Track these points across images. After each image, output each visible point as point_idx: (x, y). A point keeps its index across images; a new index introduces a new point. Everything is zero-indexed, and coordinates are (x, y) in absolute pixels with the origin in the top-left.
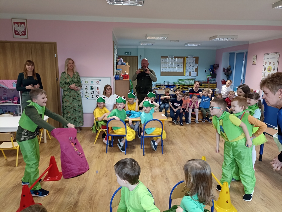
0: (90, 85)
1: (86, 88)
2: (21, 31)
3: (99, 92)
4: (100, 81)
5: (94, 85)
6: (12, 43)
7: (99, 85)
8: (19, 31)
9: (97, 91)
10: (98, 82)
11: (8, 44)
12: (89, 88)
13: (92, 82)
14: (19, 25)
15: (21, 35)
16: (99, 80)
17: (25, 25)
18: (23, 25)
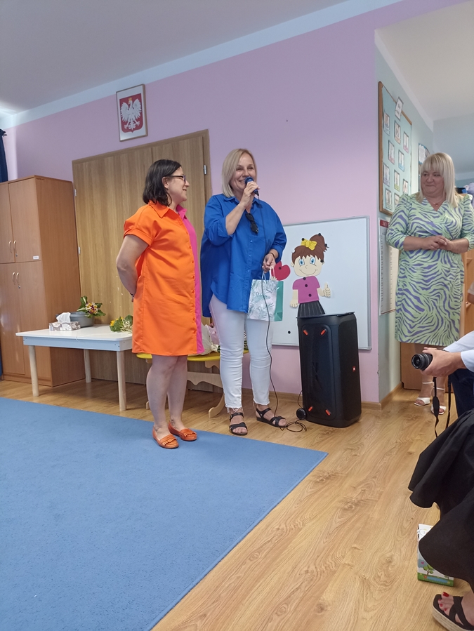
2: (134, 120)
6: (116, 155)
8: (129, 121)
11: (109, 158)
14: (129, 105)
15: (134, 129)
17: (141, 101)
18: (137, 101)
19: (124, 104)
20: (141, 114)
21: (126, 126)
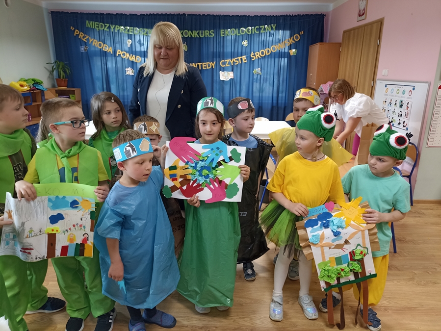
0: (402, 97)
1: (396, 104)
2: (363, 9)
3: (408, 114)
4: (414, 89)
5: (404, 97)
7: (411, 98)
8: (361, 10)
9: (406, 111)
10: (410, 92)
11: (352, 32)
12: (398, 104)
13: (404, 92)
16: (412, 90)
21: (360, 13)
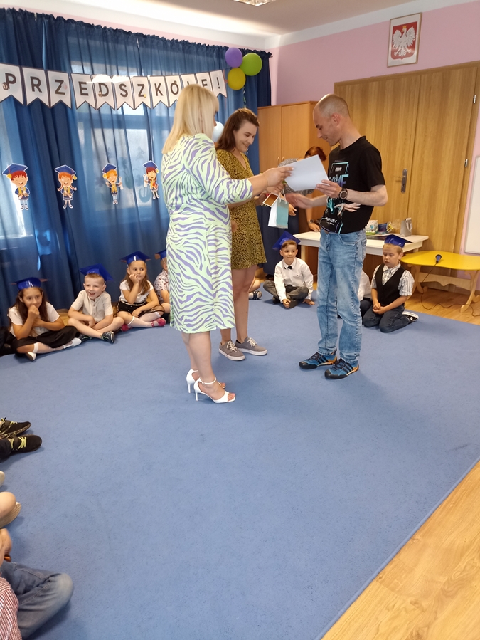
6: (381, 80)
11: (374, 83)
15: (404, 57)
17: (415, 29)
18: (412, 29)
19: (398, 32)
20: (414, 42)
21: (395, 54)
